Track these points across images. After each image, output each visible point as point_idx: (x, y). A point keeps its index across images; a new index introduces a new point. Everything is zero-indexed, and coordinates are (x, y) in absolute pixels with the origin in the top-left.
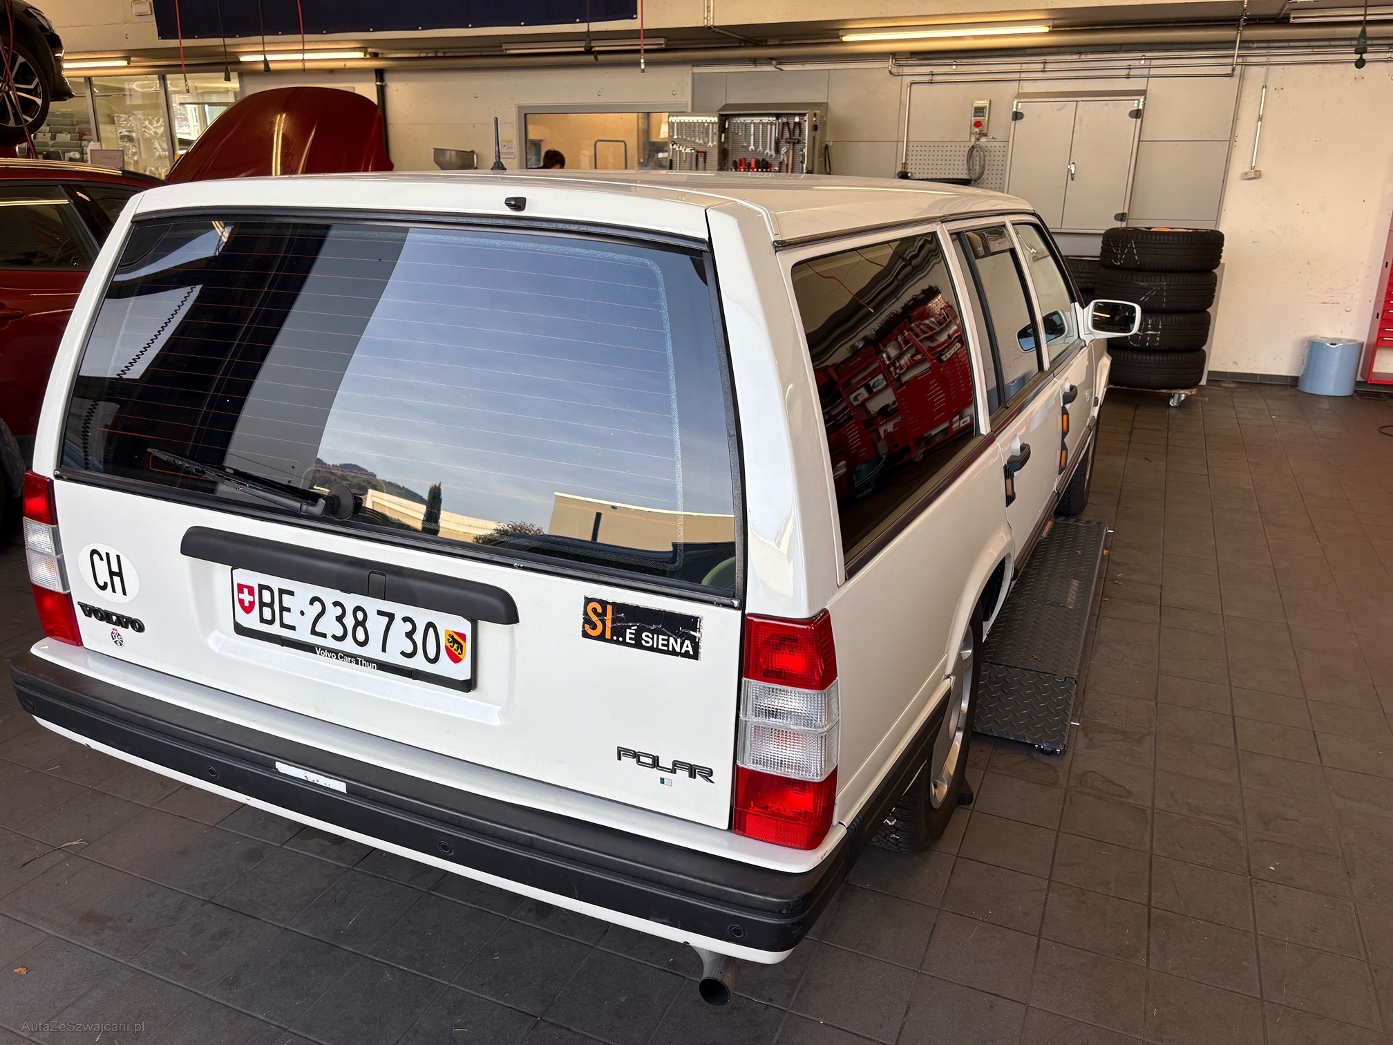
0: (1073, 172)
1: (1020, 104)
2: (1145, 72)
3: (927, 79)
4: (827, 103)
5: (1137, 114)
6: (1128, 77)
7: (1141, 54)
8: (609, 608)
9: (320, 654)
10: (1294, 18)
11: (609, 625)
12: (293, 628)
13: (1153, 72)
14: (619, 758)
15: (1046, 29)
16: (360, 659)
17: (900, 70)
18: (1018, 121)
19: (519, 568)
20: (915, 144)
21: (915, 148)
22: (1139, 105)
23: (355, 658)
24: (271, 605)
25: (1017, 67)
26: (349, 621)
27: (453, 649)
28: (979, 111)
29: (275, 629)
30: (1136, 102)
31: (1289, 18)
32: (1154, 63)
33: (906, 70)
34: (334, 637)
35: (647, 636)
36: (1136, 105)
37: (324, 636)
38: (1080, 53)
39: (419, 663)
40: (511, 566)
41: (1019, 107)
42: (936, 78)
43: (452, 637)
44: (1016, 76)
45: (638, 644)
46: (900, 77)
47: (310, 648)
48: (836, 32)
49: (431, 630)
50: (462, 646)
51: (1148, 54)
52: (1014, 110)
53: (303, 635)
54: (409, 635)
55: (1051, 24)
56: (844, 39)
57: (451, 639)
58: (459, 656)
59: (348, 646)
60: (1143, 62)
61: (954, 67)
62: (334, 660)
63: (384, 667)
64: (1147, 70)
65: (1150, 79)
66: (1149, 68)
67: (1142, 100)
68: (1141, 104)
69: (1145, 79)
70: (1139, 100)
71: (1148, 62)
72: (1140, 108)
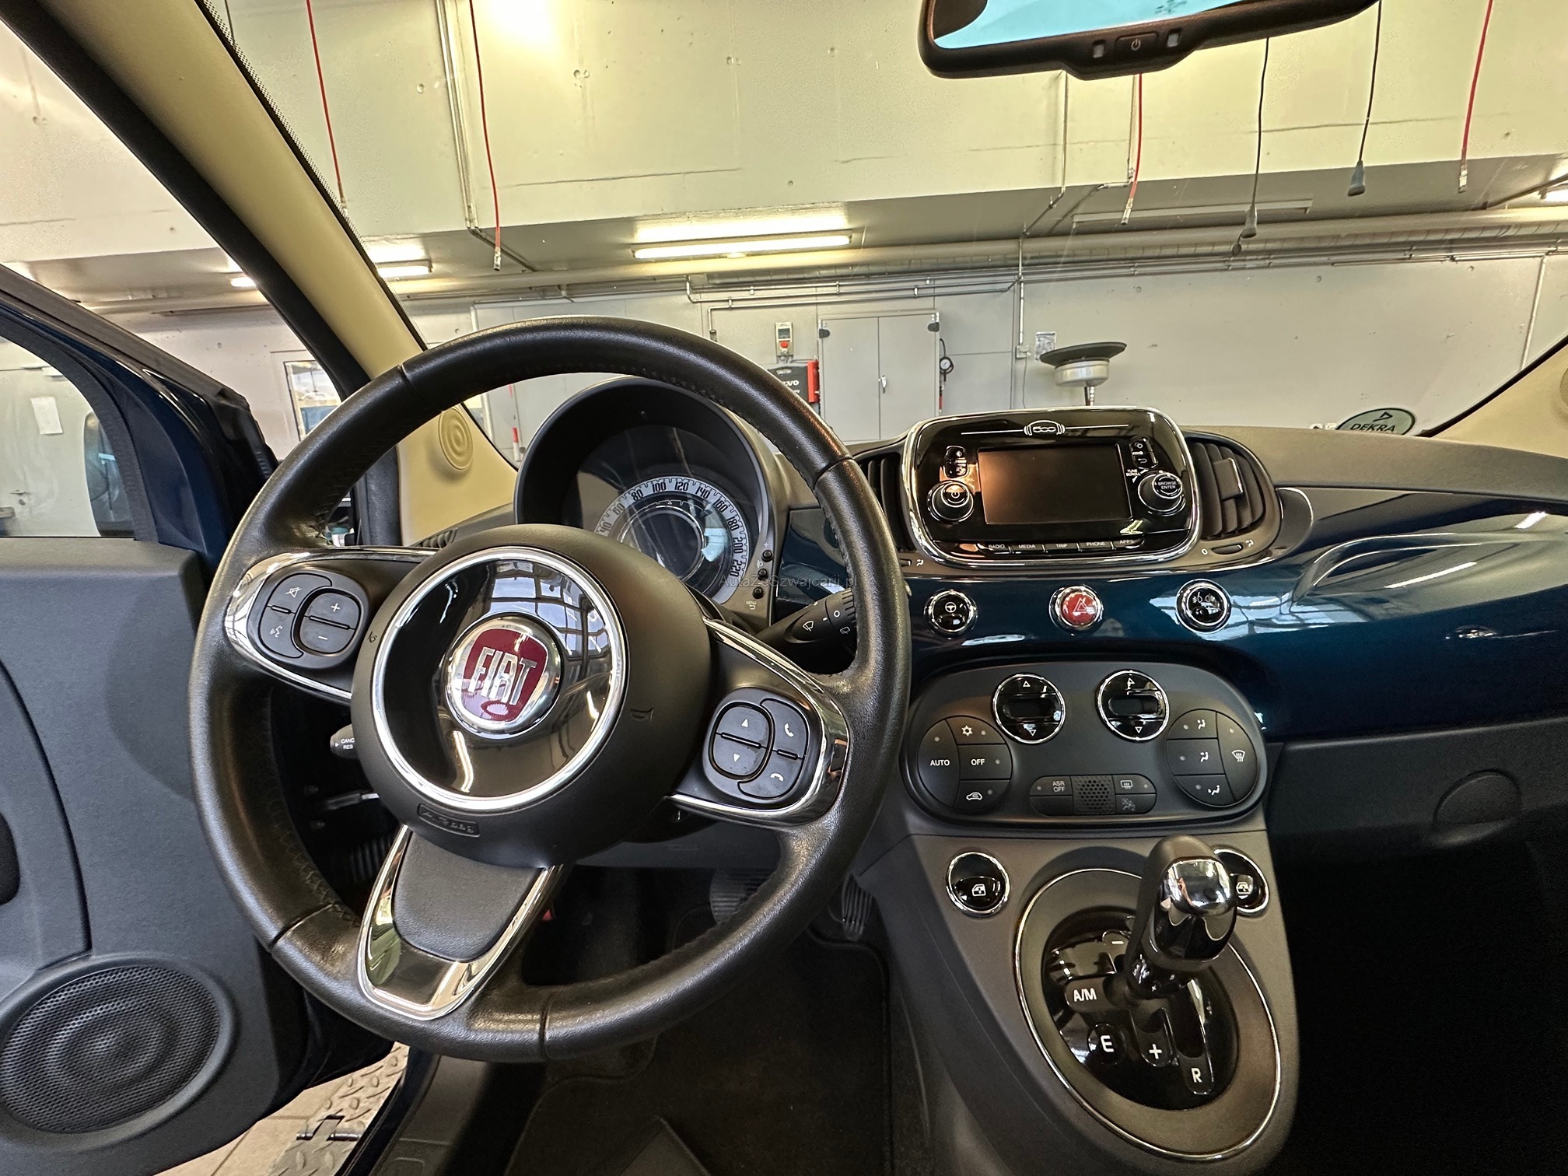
0: (884, 385)
1: (824, 322)
2: (931, 291)
3: (726, 304)
5: (934, 327)
6: (916, 297)
13: (938, 291)
17: (699, 297)
18: (824, 339)
22: (936, 319)
25: (812, 291)
28: (784, 332)
30: (933, 316)
33: (704, 297)
36: (933, 319)
38: (868, 276)
41: (824, 325)
42: (735, 305)
44: (813, 300)
46: (699, 304)
51: (932, 276)
52: (820, 327)
55: (852, 236)
61: (752, 293)
64: (933, 289)
65: (936, 298)
66: (934, 288)
67: (938, 314)
68: (938, 318)
69: (932, 298)
70: (935, 314)
71: (932, 282)
72: (937, 321)
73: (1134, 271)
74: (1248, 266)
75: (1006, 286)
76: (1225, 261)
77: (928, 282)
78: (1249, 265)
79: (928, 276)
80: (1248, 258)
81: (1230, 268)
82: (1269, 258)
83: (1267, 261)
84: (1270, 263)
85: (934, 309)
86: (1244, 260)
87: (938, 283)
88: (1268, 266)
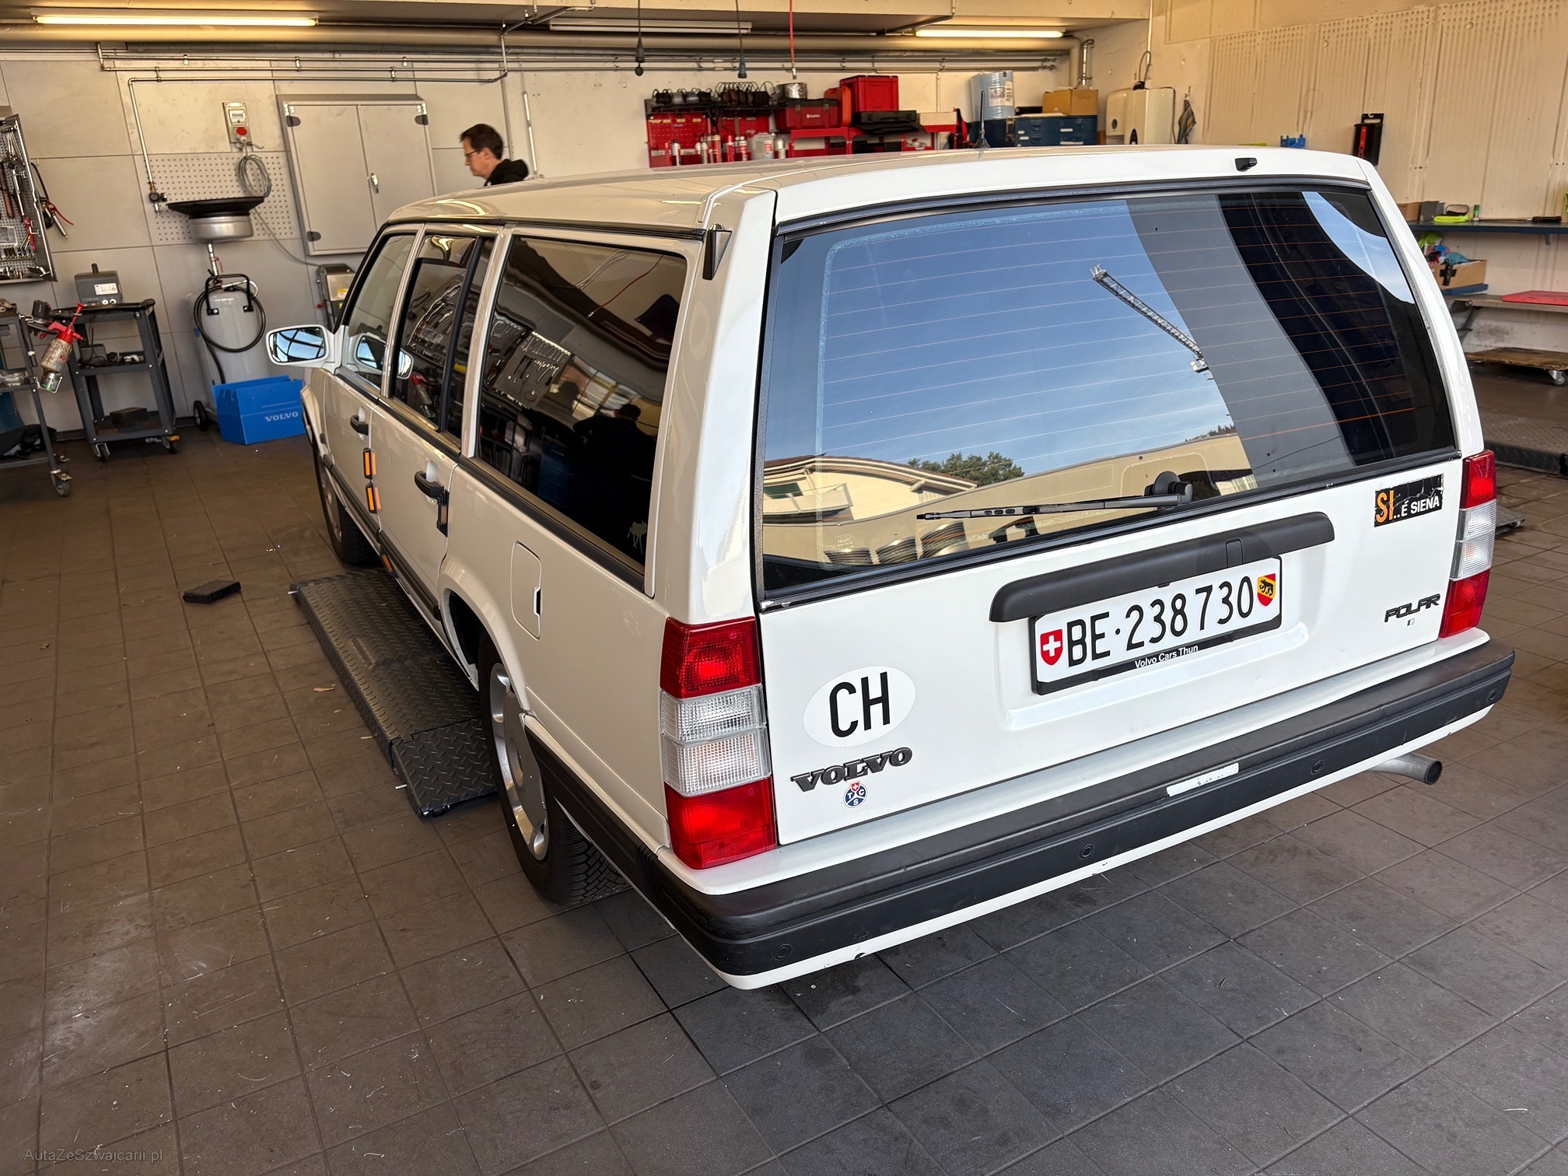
1: (292, 108)
2: (410, 75)
3: (153, 75)
4: (10, 107)
5: (423, 120)
6: (393, 80)
7: (401, 56)
8: (1392, 492)
9: (1140, 666)
10: (553, 25)
11: (1392, 508)
12: (1107, 654)
13: (418, 75)
14: (1386, 620)
15: (313, 23)
16: (1181, 649)
17: (108, 64)
18: (296, 128)
19: (1330, 487)
20: (160, 158)
21: (161, 163)
22: (423, 111)
23: (1176, 651)
24: (1082, 642)
25: (266, 65)
26: (1167, 616)
27: (1264, 594)
29: (1090, 665)
30: (419, 107)
31: (548, 26)
32: (416, 65)
33: (118, 64)
34: (1154, 640)
35: (1414, 505)
36: (420, 111)
37: (1141, 644)
38: (334, 52)
39: (1237, 623)
40: (1324, 488)
41: (293, 111)
42: (162, 75)
43: (1264, 582)
44: (268, 75)
45: (1410, 516)
46: (114, 73)
47: (1129, 665)
48: (28, 10)
49: (1245, 584)
50: (1272, 586)
51: (409, 56)
52: (288, 115)
53: (1120, 655)
54: (1226, 601)
55: (318, 17)
56: (40, 20)
57: (1263, 585)
58: (1271, 597)
59: (1169, 641)
60: (405, 64)
61: (186, 62)
62: (1155, 665)
63: (1204, 644)
65: (417, 82)
66: (414, 71)
67: (424, 105)
68: (425, 109)
69: (413, 83)
70: (421, 105)
71: (410, 63)
72: (425, 113)
85: (417, 96)
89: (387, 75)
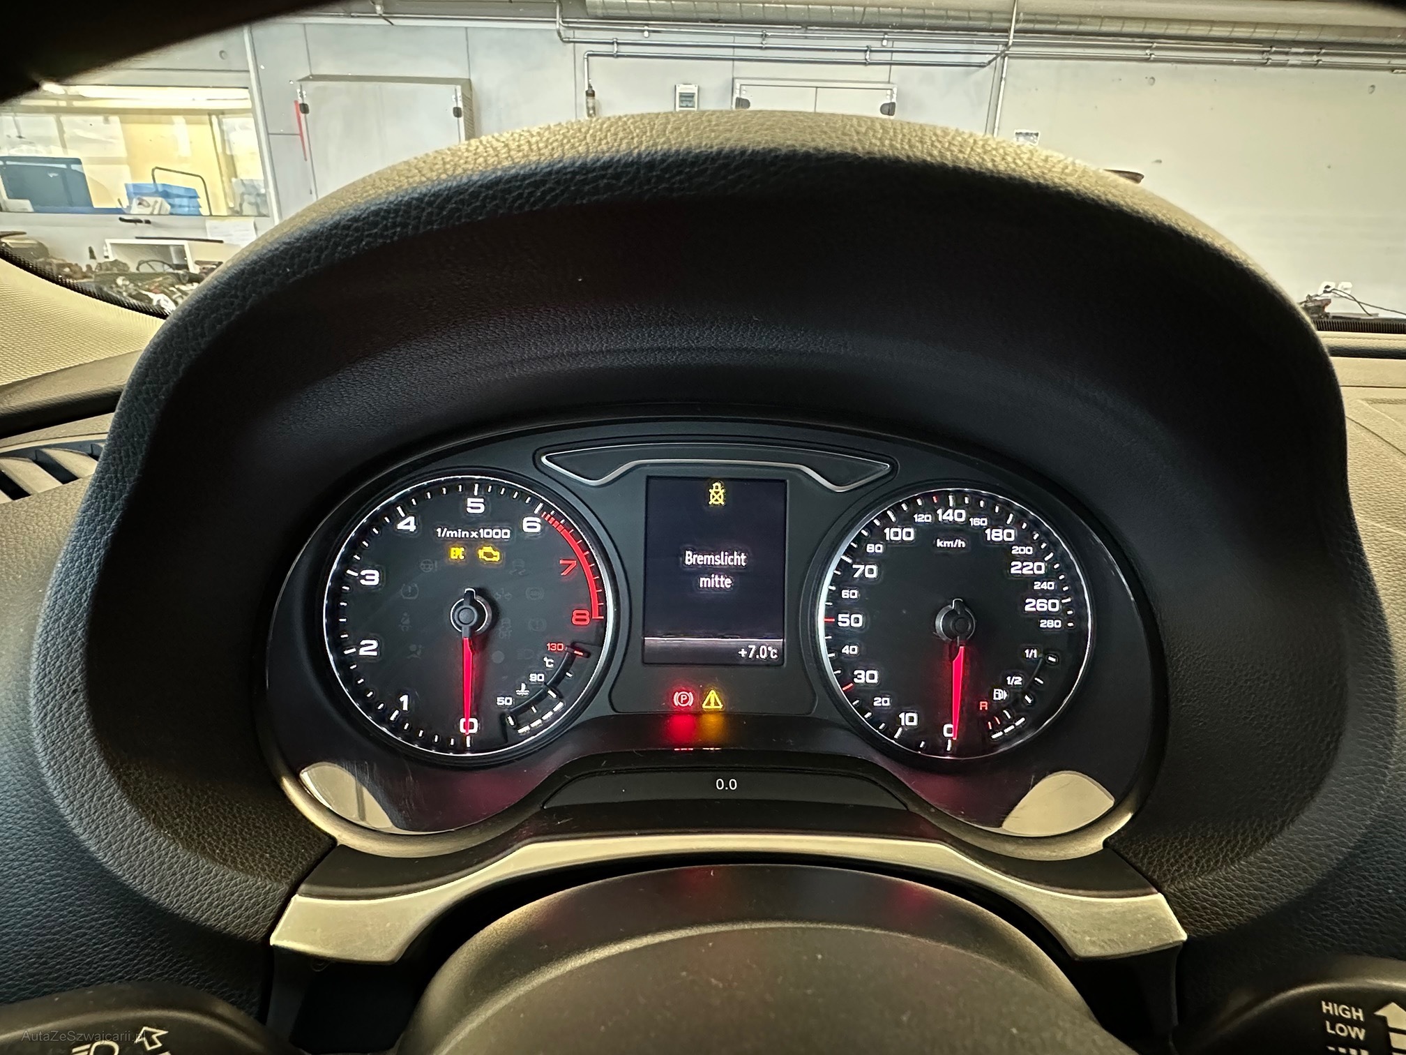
1: (744, 87)
2: (887, 57)
3: (609, 48)
4: (469, 80)
5: (889, 108)
6: (866, 63)
7: (882, 32)
13: (897, 57)
17: (570, 33)
22: (892, 96)
25: (729, 40)
28: (687, 98)
30: (889, 92)
32: (897, 45)
33: (579, 35)
36: (888, 97)
41: (743, 91)
42: (622, 50)
44: (728, 52)
46: (572, 44)
51: (890, 34)
52: (736, 95)
61: (646, 34)
64: (890, 54)
65: (893, 67)
66: (892, 52)
67: (895, 90)
68: (895, 96)
69: (888, 67)
70: (892, 89)
71: (890, 44)
72: (894, 100)
73: (1151, 55)
74: (1290, 62)
75: (987, 58)
76: (1263, 52)
77: (885, 42)
78: (1293, 60)
79: (886, 33)
80: (1294, 50)
81: (1268, 63)
82: (1318, 54)
83: (1315, 58)
84: (1318, 61)
85: (889, 82)
86: (1287, 53)
87: (899, 45)
88: (1315, 66)
89: (859, 57)
